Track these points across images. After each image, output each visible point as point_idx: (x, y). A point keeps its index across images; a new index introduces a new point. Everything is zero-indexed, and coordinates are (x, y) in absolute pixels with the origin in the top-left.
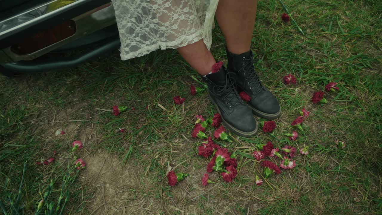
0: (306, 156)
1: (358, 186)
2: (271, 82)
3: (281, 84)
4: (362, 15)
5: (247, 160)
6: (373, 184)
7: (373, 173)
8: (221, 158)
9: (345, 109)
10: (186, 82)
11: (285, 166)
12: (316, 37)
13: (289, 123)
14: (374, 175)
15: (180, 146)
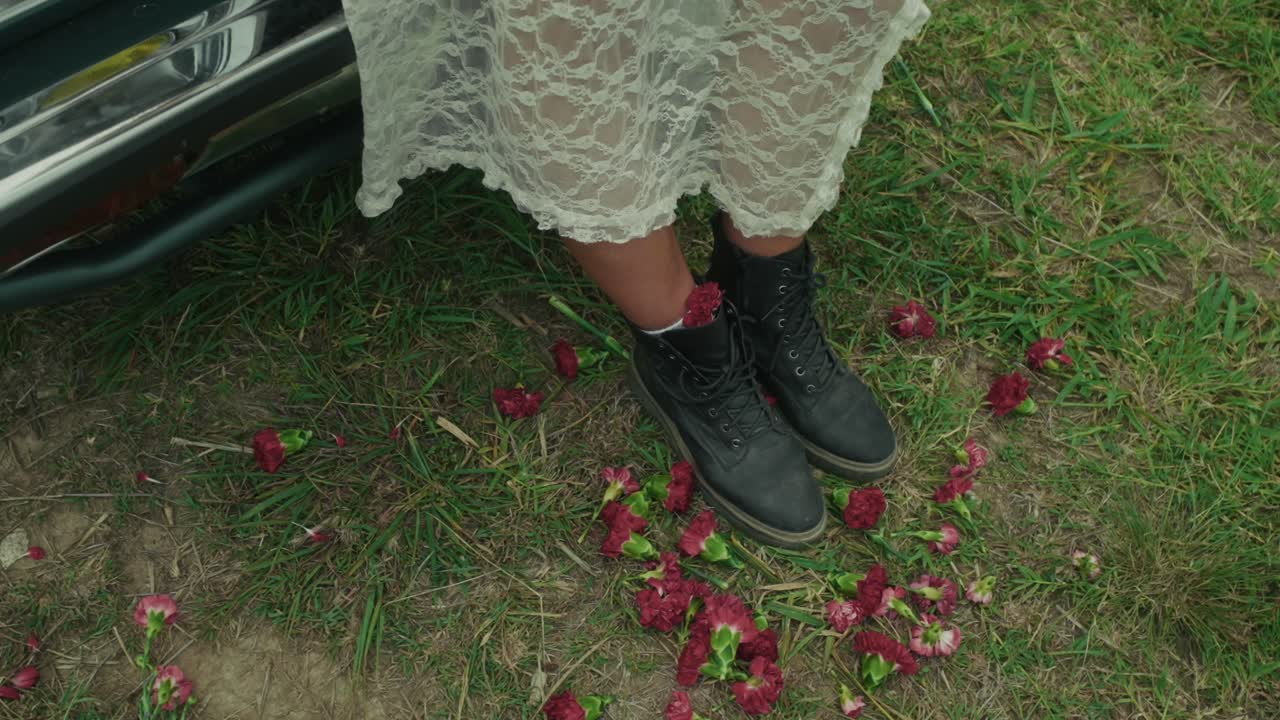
0: (986, 609)
1: (1139, 698)
2: (850, 332)
3: (886, 339)
4: (1127, 58)
5: (805, 633)
6: (1179, 688)
7: (1177, 654)
8: (728, 634)
9: (1092, 435)
10: (526, 318)
11: (928, 646)
12: (981, 141)
13: (925, 491)
14: (1178, 659)
15: (557, 588)
